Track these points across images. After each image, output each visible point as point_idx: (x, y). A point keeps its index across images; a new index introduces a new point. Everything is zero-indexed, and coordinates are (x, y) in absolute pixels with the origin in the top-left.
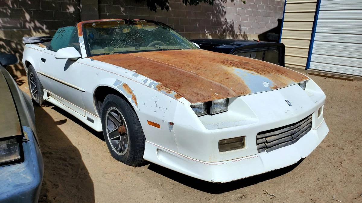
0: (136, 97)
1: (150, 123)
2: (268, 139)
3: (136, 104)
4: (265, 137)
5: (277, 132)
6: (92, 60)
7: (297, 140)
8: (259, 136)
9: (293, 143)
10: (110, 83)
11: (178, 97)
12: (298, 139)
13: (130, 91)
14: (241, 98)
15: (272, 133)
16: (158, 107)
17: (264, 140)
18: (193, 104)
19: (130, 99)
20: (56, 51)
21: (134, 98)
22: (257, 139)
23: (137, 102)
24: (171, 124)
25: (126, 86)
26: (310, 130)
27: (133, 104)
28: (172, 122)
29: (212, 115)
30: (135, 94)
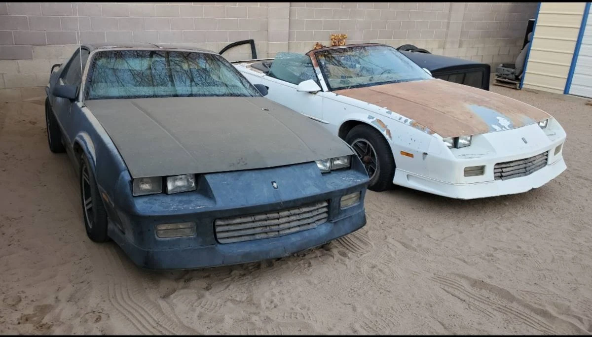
0: (391, 132)
1: (402, 153)
2: (504, 170)
3: (390, 137)
4: (501, 168)
5: (512, 165)
6: (337, 95)
7: (530, 173)
8: (497, 167)
9: (526, 175)
10: (363, 118)
11: (432, 132)
12: (532, 172)
13: (385, 127)
14: (483, 135)
15: (508, 165)
16: (413, 140)
17: (500, 170)
18: (445, 139)
19: (384, 133)
20: (298, 84)
21: (388, 132)
22: (495, 169)
23: (392, 135)
24: (425, 154)
25: (379, 121)
26: (545, 166)
27: (387, 137)
28: (426, 152)
29: (458, 148)
30: (389, 129)
